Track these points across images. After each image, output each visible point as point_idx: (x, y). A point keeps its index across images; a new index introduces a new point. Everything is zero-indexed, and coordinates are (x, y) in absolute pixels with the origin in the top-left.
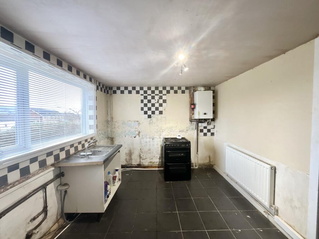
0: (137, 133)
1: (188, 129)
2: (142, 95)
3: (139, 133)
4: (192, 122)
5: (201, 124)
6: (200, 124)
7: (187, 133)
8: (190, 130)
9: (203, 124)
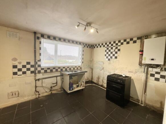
0: (102, 68)
1: (137, 71)
2: (106, 47)
3: (103, 68)
4: (142, 66)
5: (152, 69)
6: (150, 69)
7: (135, 74)
8: (138, 72)
9: (154, 69)
